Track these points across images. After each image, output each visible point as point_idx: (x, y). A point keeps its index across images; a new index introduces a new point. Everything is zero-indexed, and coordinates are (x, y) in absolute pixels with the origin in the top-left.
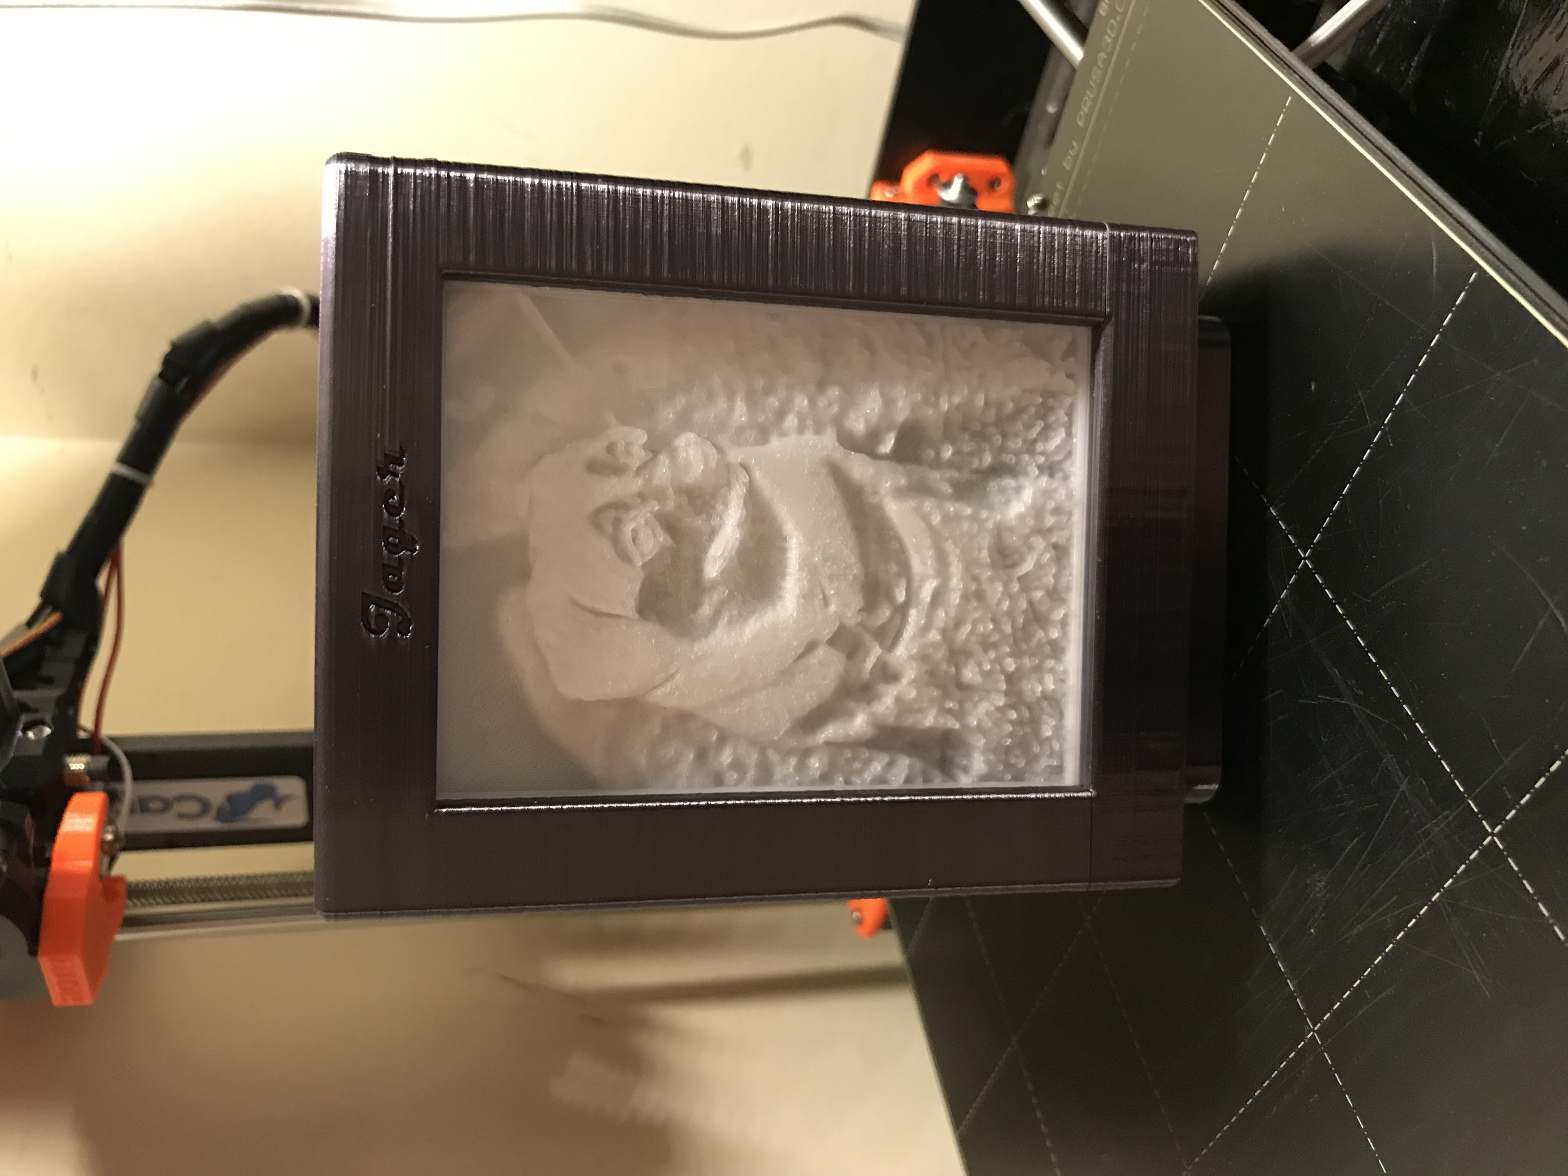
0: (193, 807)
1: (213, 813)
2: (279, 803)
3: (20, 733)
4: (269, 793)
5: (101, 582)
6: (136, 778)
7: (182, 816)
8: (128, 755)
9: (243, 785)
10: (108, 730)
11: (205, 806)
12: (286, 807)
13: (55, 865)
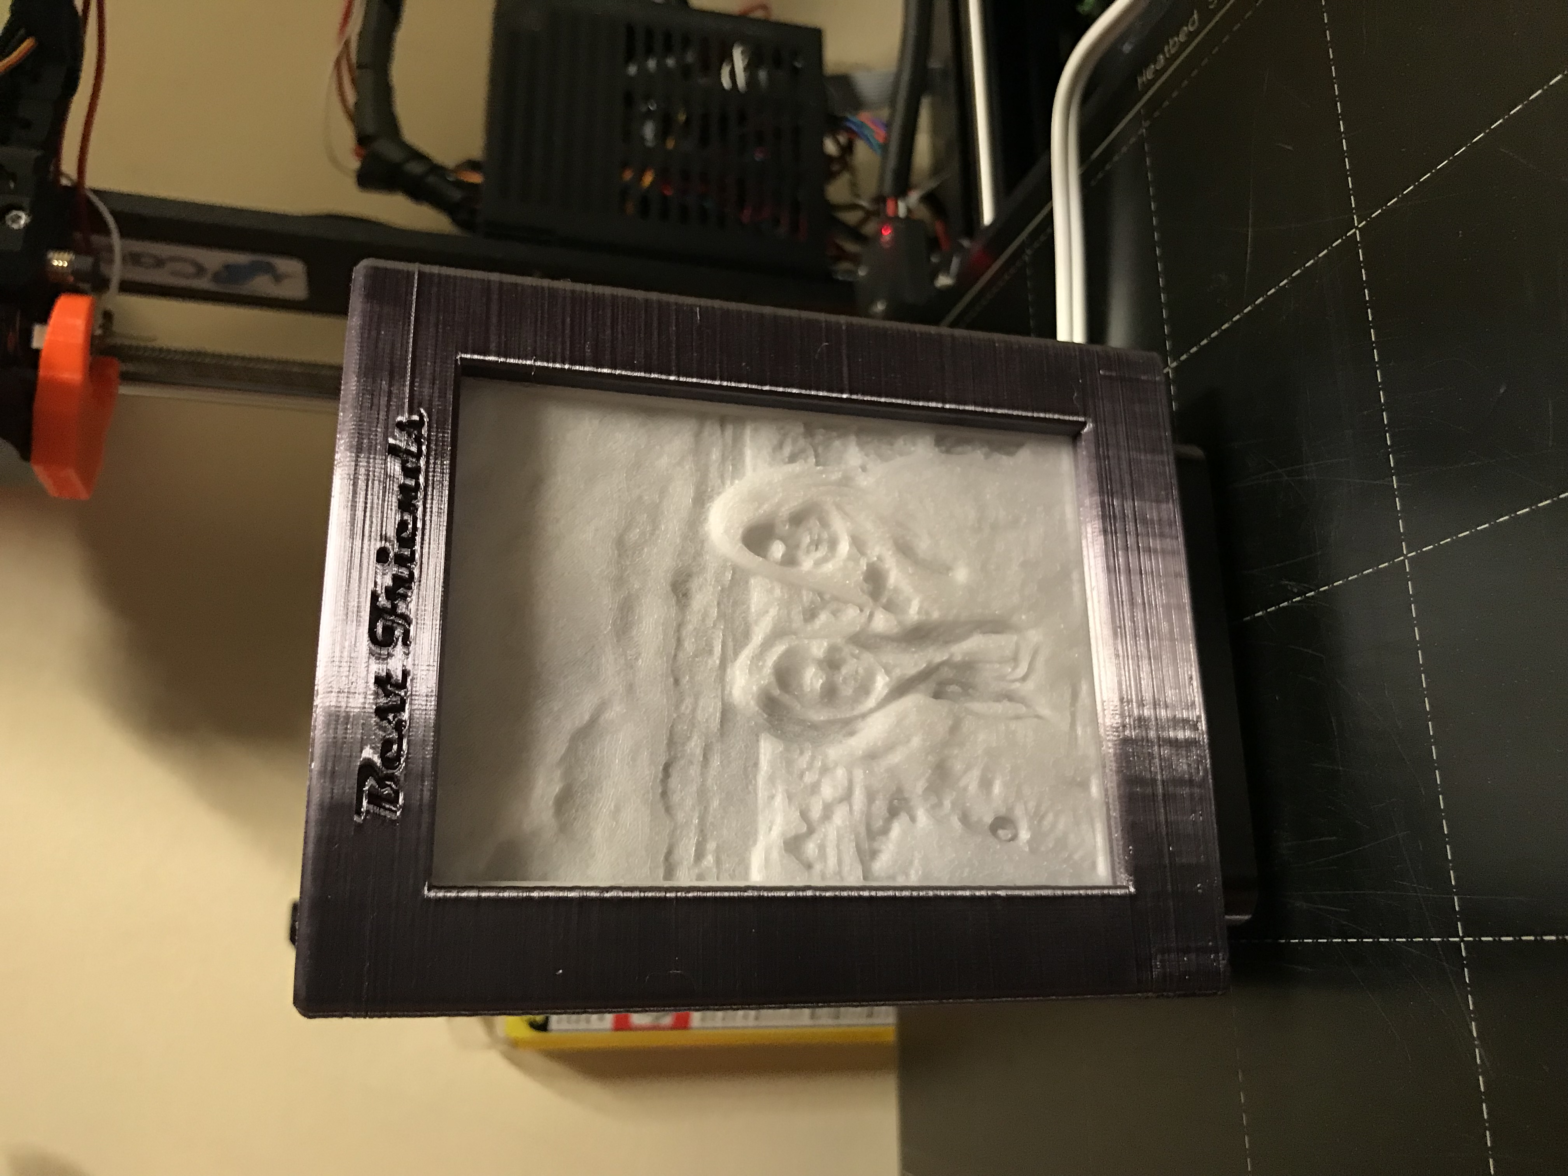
0: (188, 268)
1: (209, 276)
12: (285, 282)
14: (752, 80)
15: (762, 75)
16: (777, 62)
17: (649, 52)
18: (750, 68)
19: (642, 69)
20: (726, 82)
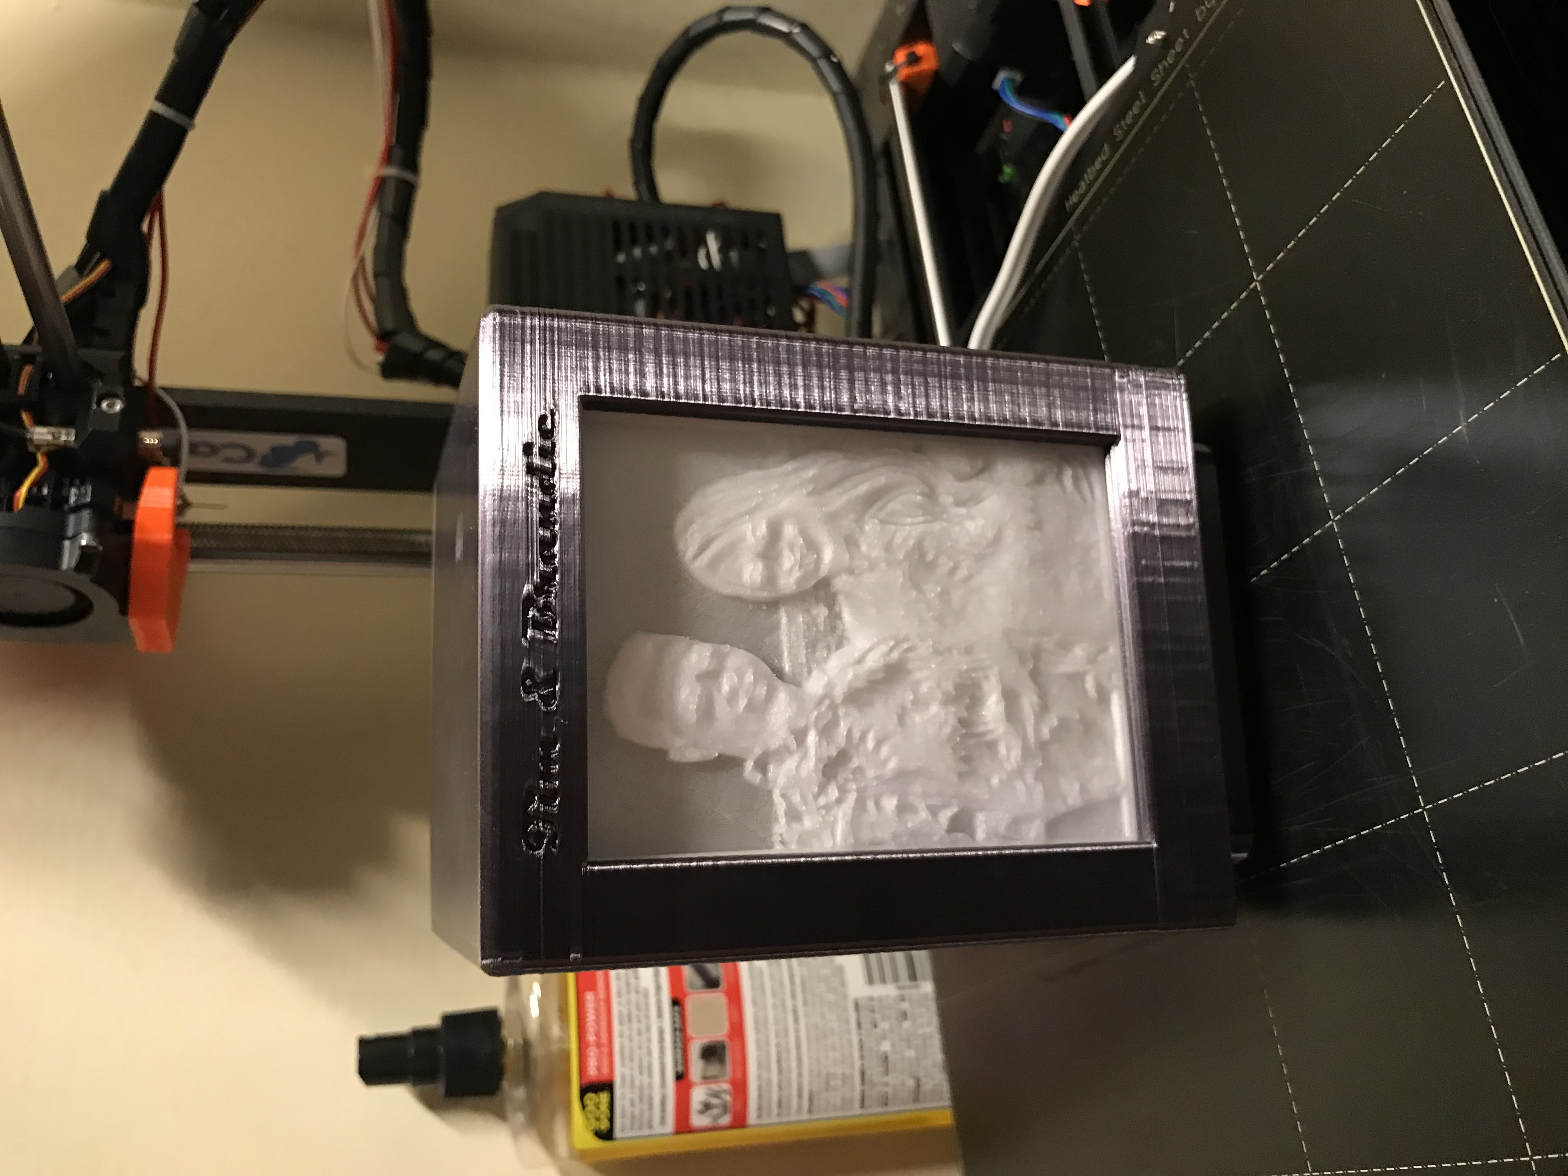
0: (239, 454)
1: (257, 459)
2: (320, 456)
3: (94, 406)
4: (313, 448)
5: (145, 227)
6: (190, 426)
7: (227, 460)
8: (182, 408)
9: (288, 440)
10: (162, 380)
11: (250, 454)
12: (326, 460)
13: (137, 535)
14: (725, 259)
15: (734, 255)
16: (745, 245)
17: (634, 242)
18: (724, 250)
19: (629, 256)
20: (703, 263)
